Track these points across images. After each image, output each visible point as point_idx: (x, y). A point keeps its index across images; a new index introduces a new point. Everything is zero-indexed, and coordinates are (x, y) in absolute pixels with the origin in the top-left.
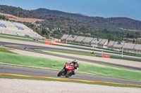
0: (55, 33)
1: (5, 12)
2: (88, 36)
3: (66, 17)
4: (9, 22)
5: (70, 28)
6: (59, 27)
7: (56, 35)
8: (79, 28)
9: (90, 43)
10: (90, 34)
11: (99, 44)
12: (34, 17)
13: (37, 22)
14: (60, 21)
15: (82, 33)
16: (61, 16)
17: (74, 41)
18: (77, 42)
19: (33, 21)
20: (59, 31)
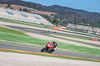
0: (64, 22)
1: (29, 7)
2: (87, 26)
3: (73, 11)
4: (30, 14)
5: (75, 20)
6: (67, 18)
7: (64, 24)
8: (81, 20)
9: (87, 31)
10: (89, 24)
11: (93, 31)
12: (49, 11)
13: (52, 15)
14: (68, 15)
15: (83, 23)
16: (69, 11)
17: (76, 29)
18: (78, 29)
19: (48, 14)
20: (67, 21)
